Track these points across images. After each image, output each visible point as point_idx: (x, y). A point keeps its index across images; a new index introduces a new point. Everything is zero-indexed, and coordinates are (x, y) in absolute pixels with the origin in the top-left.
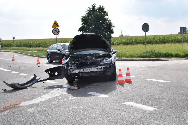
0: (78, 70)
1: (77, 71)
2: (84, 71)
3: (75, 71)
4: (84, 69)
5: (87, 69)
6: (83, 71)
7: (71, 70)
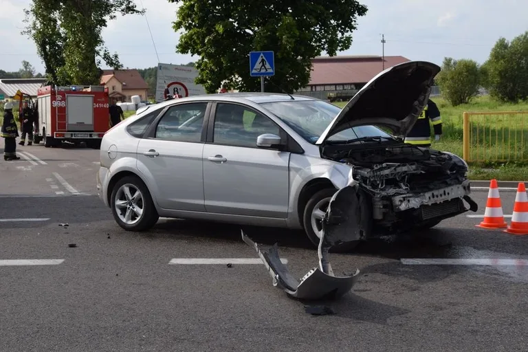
0: (417, 200)
1: (415, 203)
2: (435, 198)
3: (409, 201)
4: (436, 193)
5: (441, 191)
6: (433, 201)
7: (397, 199)
